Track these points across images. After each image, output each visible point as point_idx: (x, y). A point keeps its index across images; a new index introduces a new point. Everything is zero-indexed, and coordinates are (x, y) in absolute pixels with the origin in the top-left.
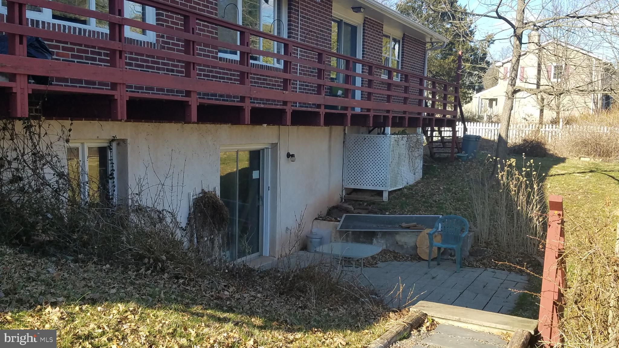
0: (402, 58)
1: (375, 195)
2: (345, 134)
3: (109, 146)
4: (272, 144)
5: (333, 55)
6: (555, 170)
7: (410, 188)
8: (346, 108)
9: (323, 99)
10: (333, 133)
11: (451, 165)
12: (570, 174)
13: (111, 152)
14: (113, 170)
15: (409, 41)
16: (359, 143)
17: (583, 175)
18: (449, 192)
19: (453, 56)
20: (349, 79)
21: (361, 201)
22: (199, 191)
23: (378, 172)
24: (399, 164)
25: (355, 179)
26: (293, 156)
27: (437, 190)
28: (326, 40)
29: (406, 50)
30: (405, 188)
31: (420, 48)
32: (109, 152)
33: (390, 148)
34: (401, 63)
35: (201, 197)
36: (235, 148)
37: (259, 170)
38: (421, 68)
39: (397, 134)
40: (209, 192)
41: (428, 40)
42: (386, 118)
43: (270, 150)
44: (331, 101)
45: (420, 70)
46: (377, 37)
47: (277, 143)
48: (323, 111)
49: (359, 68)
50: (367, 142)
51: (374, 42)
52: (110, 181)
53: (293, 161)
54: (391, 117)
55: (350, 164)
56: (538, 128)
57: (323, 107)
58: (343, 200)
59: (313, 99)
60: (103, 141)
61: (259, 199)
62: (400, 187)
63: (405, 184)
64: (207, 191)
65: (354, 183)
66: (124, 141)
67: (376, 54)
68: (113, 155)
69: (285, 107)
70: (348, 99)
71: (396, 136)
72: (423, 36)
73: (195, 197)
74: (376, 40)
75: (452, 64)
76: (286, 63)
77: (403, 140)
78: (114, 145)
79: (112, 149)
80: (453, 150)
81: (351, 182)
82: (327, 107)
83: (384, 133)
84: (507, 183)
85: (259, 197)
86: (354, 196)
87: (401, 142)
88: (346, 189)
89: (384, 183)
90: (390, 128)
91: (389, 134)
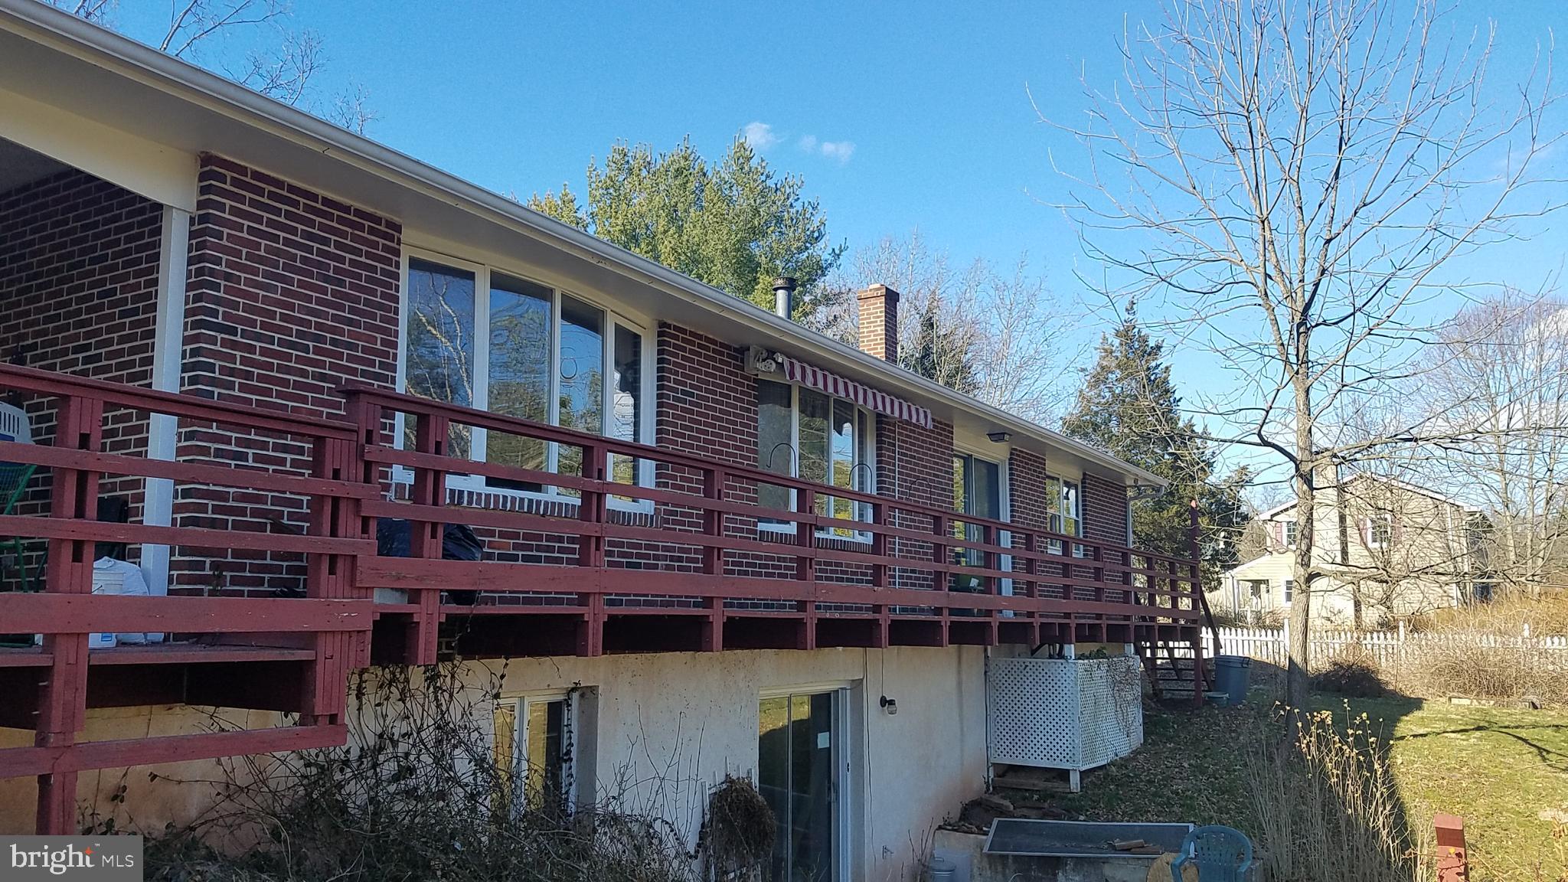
0: (1083, 514)
1: (1054, 778)
2: (986, 657)
3: (565, 700)
4: (853, 681)
5: (959, 517)
6: (1407, 725)
7: (1122, 763)
8: (989, 613)
9: (944, 598)
10: (964, 656)
11: (1198, 716)
12: (1439, 734)
13: (568, 710)
14: (571, 745)
15: (1094, 485)
16: (1015, 675)
17: (1464, 737)
18: (1202, 774)
19: (1176, 506)
20: (990, 559)
21: (1026, 790)
22: (720, 778)
23: (1057, 733)
24: (1095, 717)
25: (1011, 746)
26: (891, 703)
27: (1177, 770)
28: (944, 490)
29: (1090, 502)
30: (1112, 763)
31: (1116, 496)
32: (566, 712)
33: (1076, 685)
34: (1083, 523)
35: (724, 790)
36: (784, 690)
37: (830, 731)
38: (1121, 531)
39: (1087, 658)
40: (738, 778)
41: (1129, 482)
42: (1064, 627)
43: (848, 691)
44: (960, 600)
45: (1119, 535)
46: (1035, 481)
47: (862, 680)
48: (946, 619)
49: (1006, 539)
50: (1031, 673)
51: (1030, 489)
52: (564, 765)
53: (891, 713)
54: (1073, 626)
55: (1001, 716)
56: (1358, 638)
57: (946, 612)
58: (991, 788)
59: (928, 598)
60: (556, 691)
61: (829, 789)
62: (1103, 763)
63: (1111, 757)
64: (734, 778)
65: (1011, 753)
66: (593, 689)
67: (1036, 511)
68: (573, 717)
69: (877, 616)
70: (992, 596)
71: (1086, 661)
72: (1121, 477)
73: (713, 790)
74: (1033, 485)
75: (1176, 520)
76: (876, 536)
77: (1100, 670)
78: (575, 696)
79: (571, 705)
80: (1198, 686)
81: (1005, 752)
82: (953, 612)
83: (1061, 656)
84: (1319, 760)
85: (829, 784)
86: (1011, 780)
87: (1097, 674)
88: (994, 764)
89: (1070, 754)
90: (1073, 646)
91: (1073, 657)
